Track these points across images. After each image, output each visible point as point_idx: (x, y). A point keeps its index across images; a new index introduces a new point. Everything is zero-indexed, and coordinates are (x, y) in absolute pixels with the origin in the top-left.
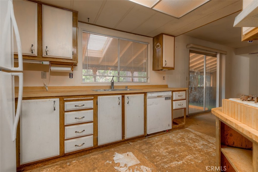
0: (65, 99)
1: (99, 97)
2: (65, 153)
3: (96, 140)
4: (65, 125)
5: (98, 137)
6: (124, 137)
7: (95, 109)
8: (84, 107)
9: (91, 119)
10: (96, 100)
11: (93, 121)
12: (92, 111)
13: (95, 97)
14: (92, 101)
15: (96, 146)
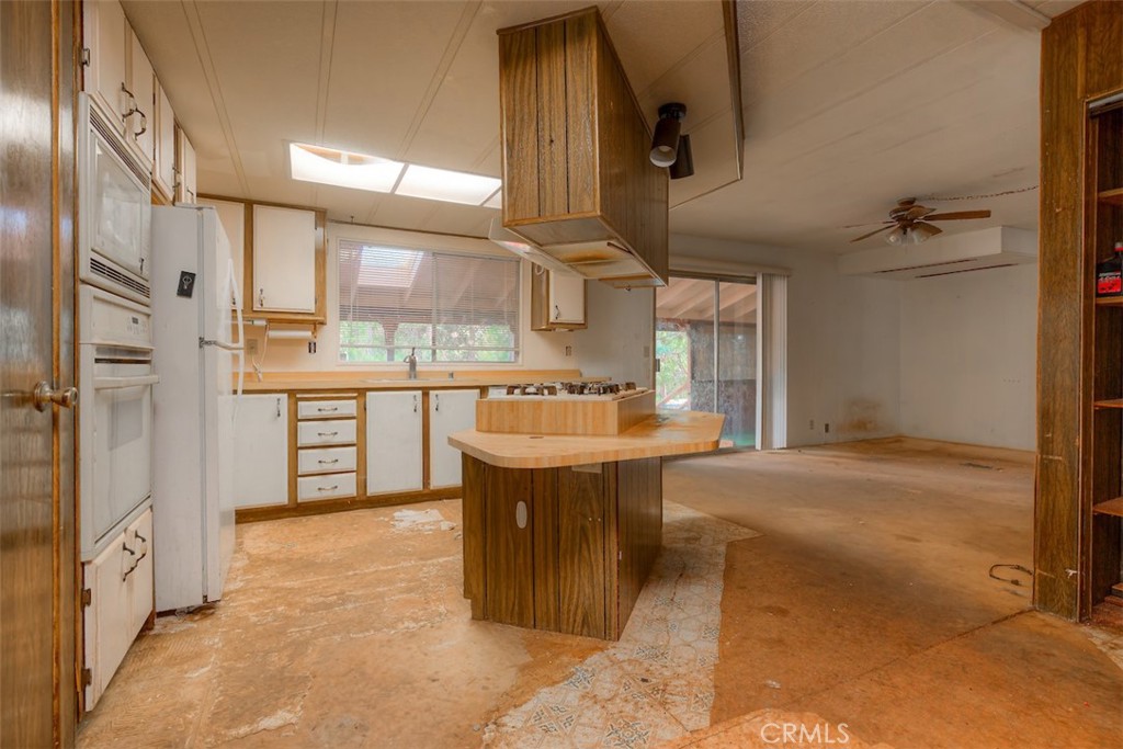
0: (298, 396)
1: (368, 393)
2: (299, 501)
3: (362, 484)
4: (299, 445)
5: (365, 480)
6: (429, 484)
7: (361, 419)
8: (336, 412)
9: (352, 438)
10: (362, 402)
11: (355, 442)
12: (354, 421)
13: (361, 393)
14: (354, 401)
15: (364, 498)
